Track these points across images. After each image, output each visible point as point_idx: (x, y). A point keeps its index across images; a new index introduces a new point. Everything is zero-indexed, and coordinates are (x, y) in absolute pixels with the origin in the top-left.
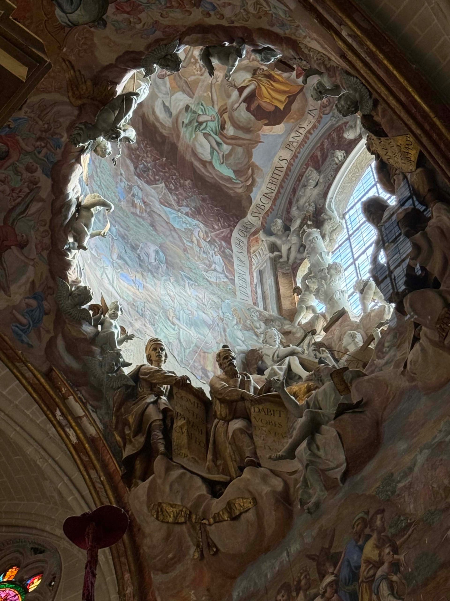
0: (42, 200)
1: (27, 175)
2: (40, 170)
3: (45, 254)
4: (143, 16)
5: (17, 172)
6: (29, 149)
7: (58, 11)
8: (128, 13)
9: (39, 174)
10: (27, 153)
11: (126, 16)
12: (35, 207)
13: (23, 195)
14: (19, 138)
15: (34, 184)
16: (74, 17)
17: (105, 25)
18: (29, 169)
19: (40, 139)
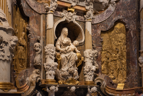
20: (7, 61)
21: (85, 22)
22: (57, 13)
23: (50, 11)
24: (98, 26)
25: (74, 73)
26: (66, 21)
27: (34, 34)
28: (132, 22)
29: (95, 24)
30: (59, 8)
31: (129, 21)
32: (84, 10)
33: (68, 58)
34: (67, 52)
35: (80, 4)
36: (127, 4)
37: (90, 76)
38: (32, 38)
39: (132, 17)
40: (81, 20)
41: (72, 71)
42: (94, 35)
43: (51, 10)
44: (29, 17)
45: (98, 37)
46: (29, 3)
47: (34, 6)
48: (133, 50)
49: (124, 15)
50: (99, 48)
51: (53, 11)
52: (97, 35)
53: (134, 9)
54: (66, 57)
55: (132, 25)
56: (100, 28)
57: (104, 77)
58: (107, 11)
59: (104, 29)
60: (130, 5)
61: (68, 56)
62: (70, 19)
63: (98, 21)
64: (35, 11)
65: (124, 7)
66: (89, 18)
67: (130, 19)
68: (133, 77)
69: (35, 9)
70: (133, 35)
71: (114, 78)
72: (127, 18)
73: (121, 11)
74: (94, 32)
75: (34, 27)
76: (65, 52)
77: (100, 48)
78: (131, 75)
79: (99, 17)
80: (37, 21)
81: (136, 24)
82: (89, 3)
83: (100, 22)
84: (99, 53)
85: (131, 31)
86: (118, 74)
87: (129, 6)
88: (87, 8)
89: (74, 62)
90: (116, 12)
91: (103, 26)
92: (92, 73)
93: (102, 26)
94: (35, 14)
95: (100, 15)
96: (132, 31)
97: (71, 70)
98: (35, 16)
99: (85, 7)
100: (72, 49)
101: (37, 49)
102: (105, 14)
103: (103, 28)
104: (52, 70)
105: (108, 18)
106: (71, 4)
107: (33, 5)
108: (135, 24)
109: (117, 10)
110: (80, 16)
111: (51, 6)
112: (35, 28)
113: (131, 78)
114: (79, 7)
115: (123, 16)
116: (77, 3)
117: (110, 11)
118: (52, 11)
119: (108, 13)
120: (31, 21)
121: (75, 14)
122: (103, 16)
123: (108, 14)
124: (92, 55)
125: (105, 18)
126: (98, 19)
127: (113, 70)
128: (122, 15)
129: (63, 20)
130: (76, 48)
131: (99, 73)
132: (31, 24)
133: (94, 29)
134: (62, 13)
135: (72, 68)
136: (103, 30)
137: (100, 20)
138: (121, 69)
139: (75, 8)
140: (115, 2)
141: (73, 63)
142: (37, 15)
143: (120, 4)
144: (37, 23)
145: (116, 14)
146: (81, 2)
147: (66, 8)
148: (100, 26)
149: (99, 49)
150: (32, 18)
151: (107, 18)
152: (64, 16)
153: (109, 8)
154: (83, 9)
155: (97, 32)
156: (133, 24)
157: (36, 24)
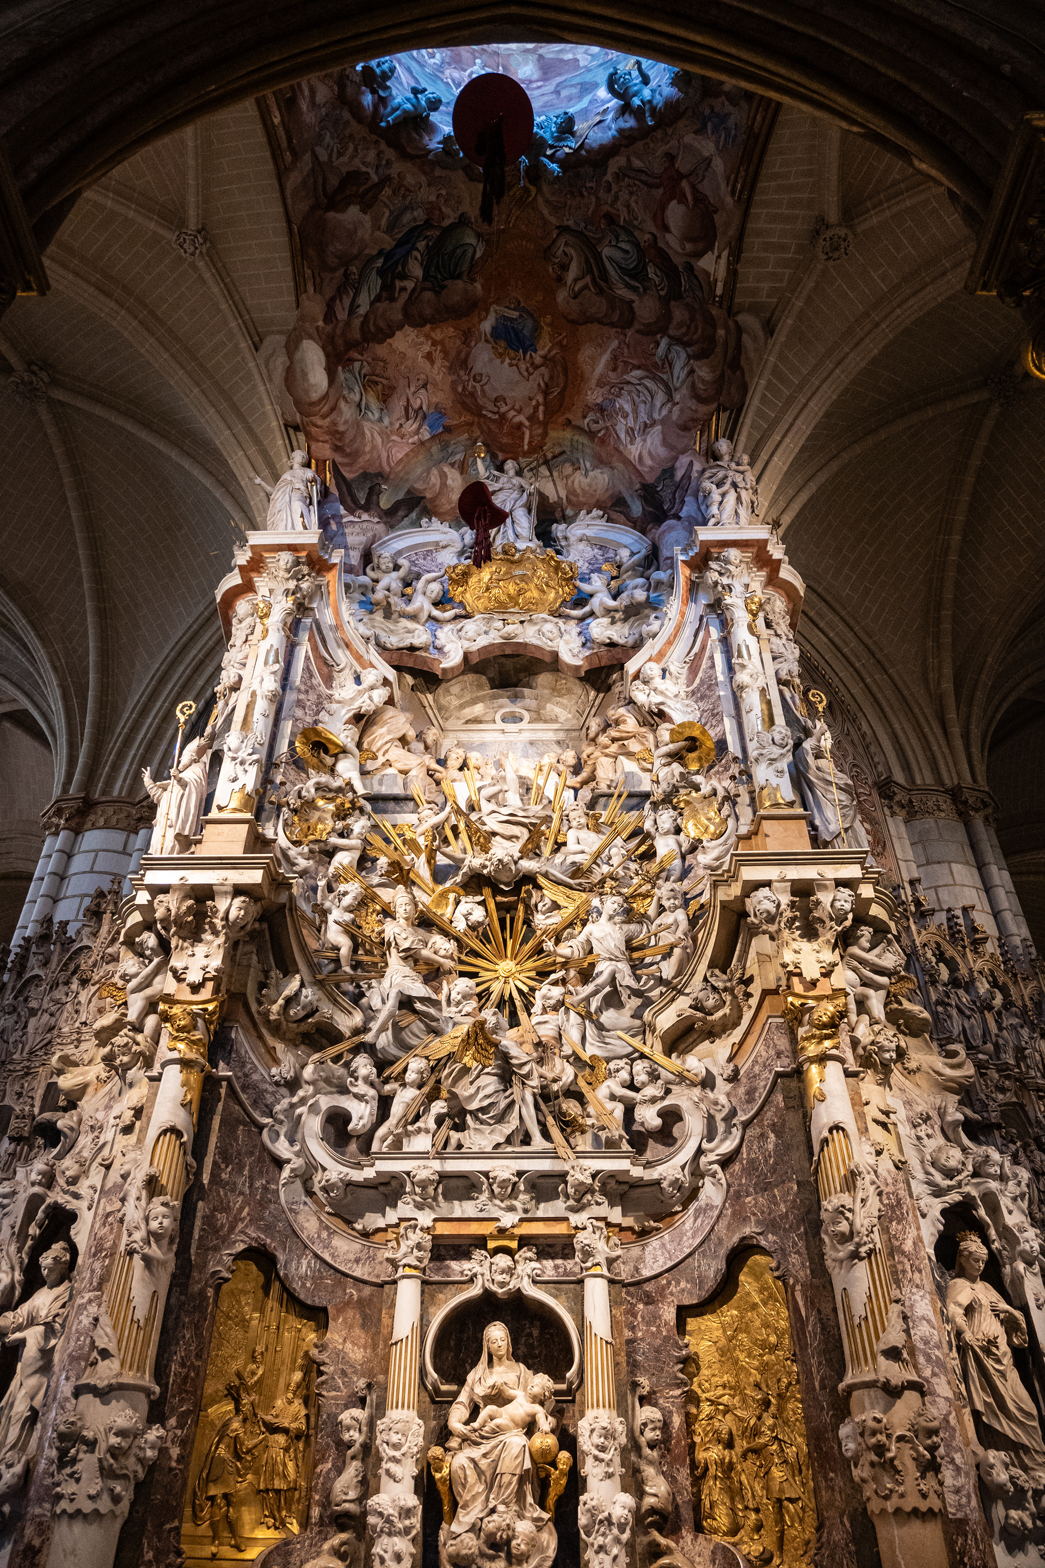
0: (629, 160)
1: (615, 188)
2: (606, 178)
3: (670, 131)
4: (433, 198)
5: (616, 198)
6: (594, 199)
7: (478, 254)
8: (440, 209)
9: (609, 177)
10: (598, 198)
11: (444, 209)
12: (637, 163)
13: (631, 181)
14: (590, 212)
15: (618, 177)
16: (473, 241)
17: (463, 215)
18: (609, 189)
19: (582, 196)
20: (85, 1516)
21: (581, 1282)
22: (448, 1267)
23: (400, 1269)
24: (664, 1288)
25: (514, 1543)
26: (488, 1294)
27: (344, 1373)
28: (795, 1243)
29: (649, 1280)
30: (460, 1246)
31: (781, 1239)
32: (565, 1232)
33: (484, 1463)
34: (483, 1437)
35: (540, 1214)
36: (766, 1161)
37: (597, 1552)
38: (337, 1389)
39: (791, 1217)
40: (566, 1273)
41: (495, 1534)
42: (647, 1331)
43: (404, 1266)
44: (324, 1310)
45: (666, 1339)
46: (333, 1256)
47: (357, 1261)
48: (814, 1389)
49: (762, 1212)
50: (672, 1397)
51: (415, 1268)
52: (659, 1331)
53: (790, 1180)
54: (473, 1460)
55: (794, 1259)
56: (672, 1294)
57: (707, 1553)
58: (696, 1210)
59: (690, 1293)
60: (776, 1163)
61: (485, 1456)
62: (502, 1284)
63: (661, 1263)
64: (356, 1279)
65: (758, 1177)
66: (589, 1264)
67: (785, 1229)
68: (836, 1545)
69: (358, 1272)
70: (805, 1305)
71: (766, 1556)
72: (771, 1225)
73: (749, 1199)
74: (643, 1318)
75: (349, 1345)
76: (474, 1437)
77: (678, 1392)
78: (829, 1534)
79: (663, 1245)
80: (365, 1317)
81: (807, 1248)
82: (578, 1201)
83: (670, 1264)
84: (677, 1421)
85: (794, 1285)
86: (782, 1532)
87: (774, 1170)
88: (576, 1219)
89: (510, 1483)
90: (732, 1205)
91: (683, 1284)
92: (610, 1537)
93: (678, 1283)
94: (359, 1291)
95: (666, 1237)
96: (798, 1287)
97: (491, 1525)
98: (355, 1297)
99: (567, 1219)
100: (513, 1421)
101: (346, 1437)
102: (688, 1225)
103: (683, 1290)
104: (390, 1534)
105: (703, 1242)
106: (497, 1220)
107: (352, 1257)
108: (803, 1250)
109: (734, 1196)
110: (559, 1262)
111: (404, 1249)
112: (354, 1344)
113: (832, 1557)
114: (541, 1224)
115: (758, 1223)
116: (526, 1211)
117: (709, 1207)
118: (410, 1266)
119: (699, 1221)
120: (335, 1320)
121: (529, 1254)
122: (683, 1234)
123: (703, 1222)
124: (602, 1440)
125: (689, 1243)
126: (659, 1253)
127: (757, 1511)
128: (754, 1214)
129: (474, 1291)
130: (537, 1408)
131: (684, 1532)
132: (334, 1336)
133: (646, 1304)
134: (466, 1265)
135: (495, 1517)
136: (687, 1301)
137: (670, 1259)
138: (791, 1500)
139: (517, 1231)
140: (716, 1167)
141: (507, 1488)
142: (367, 1290)
143: (743, 1169)
144: (363, 1326)
145: (734, 1214)
146: (547, 1201)
147: (480, 1242)
148: (669, 1283)
149: (675, 1397)
150: (339, 1311)
151: (698, 1241)
152: (475, 1275)
153: (702, 1195)
154: (559, 1229)
155: (660, 1317)
156: (797, 1252)
157: (357, 1331)
